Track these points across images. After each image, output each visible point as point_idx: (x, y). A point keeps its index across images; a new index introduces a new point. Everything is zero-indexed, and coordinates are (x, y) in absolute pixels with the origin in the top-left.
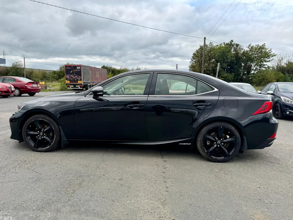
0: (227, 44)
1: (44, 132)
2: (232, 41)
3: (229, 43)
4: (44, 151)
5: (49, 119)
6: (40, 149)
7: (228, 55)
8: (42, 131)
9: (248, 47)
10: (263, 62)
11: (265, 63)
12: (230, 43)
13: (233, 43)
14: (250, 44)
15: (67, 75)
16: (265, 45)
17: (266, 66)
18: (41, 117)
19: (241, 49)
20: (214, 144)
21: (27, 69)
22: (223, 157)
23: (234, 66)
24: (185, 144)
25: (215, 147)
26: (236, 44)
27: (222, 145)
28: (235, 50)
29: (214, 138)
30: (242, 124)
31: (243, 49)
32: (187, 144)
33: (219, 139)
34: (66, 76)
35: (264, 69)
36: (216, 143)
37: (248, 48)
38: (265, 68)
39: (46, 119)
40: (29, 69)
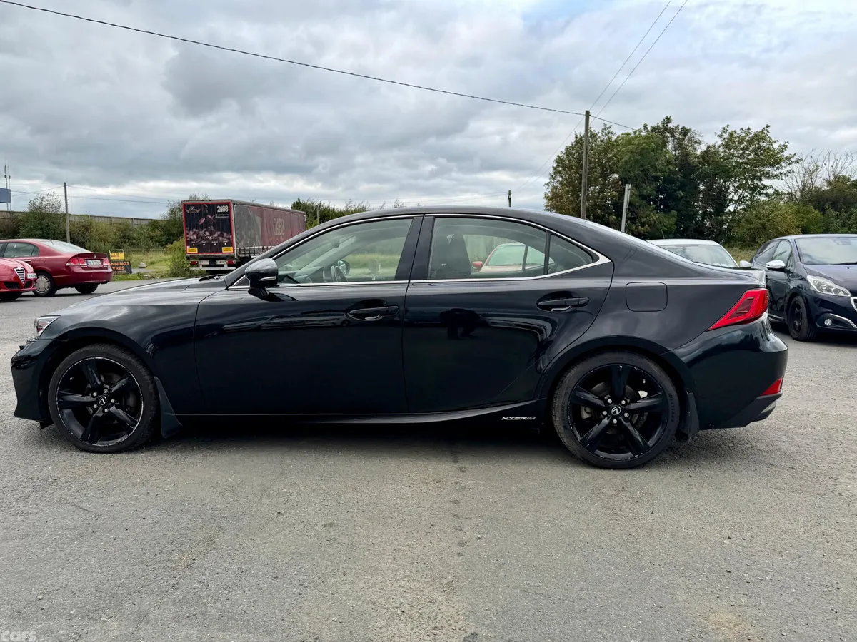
0: (654, 129)
1: (110, 396)
2: (668, 119)
3: (658, 126)
4: (111, 449)
5: (123, 356)
6: (100, 444)
7: (657, 160)
8: (106, 391)
9: (719, 133)
10: (760, 180)
11: (766, 182)
12: (661, 126)
13: (670, 125)
14: (725, 125)
15: (189, 230)
16: (770, 129)
17: (770, 191)
18: (100, 353)
19: (696, 142)
20: (604, 416)
21: (74, 215)
22: (630, 454)
23: (675, 191)
24: (517, 418)
25: (604, 426)
26: (680, 127)
27: (624, 418)
28: (680, 146)
29: (602, 398)
30: (682, 357)
31: (699, 143)
32: (524, 418)
33: (617, 401)
34: (187, 234)
35: (763, 198)
36: (609, 412)
37: (721, 136)
38: (767, 195)
39: (117, 357)
40: (81, 216)
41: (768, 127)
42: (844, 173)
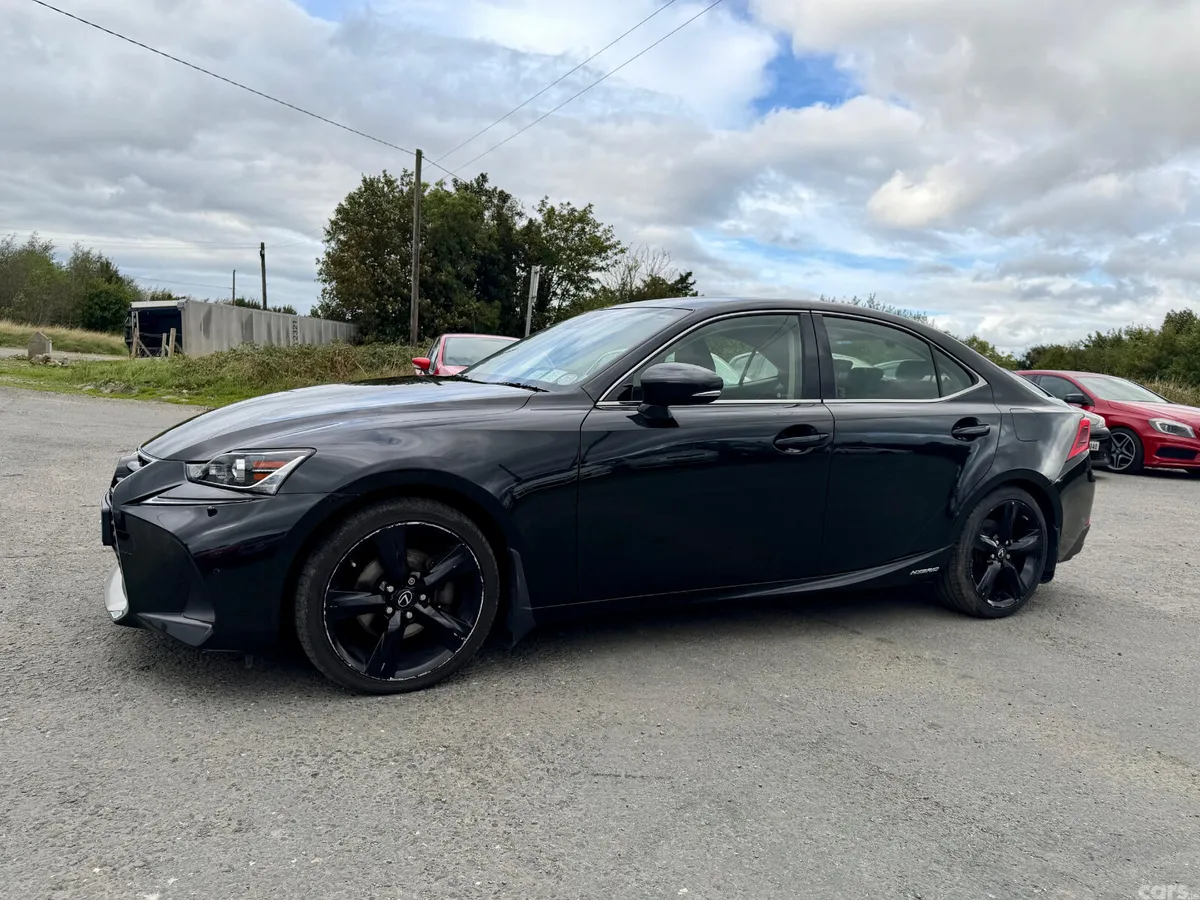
0: (466, 187)
1: (420, 588)
2: (483, 176)
3: (472, 185)
4: (420, 683)
6: (401, 676)
7: (476, 231)
8: (411, 581)
9: (538, 208)
10: (587, 273)
11: (593, 275)
12: (475, 185)
13: (488, 186)
14: (543, 198)
16: (593, 210)
17: (597, 287)
18: (416, 514)
19: (518, 214)
20: (992, 560)
22: (1012, 600)
23: (499, 274)
24: (924, 571)
26: (498, 190)
28: (499, 216)
31: (520, 215)
32: (930, 570)
35: (588, 294)
36: (996, 555)
37: (540, 211)
38: (593, 290)
41: (590, 206)
42: (662, 276)
